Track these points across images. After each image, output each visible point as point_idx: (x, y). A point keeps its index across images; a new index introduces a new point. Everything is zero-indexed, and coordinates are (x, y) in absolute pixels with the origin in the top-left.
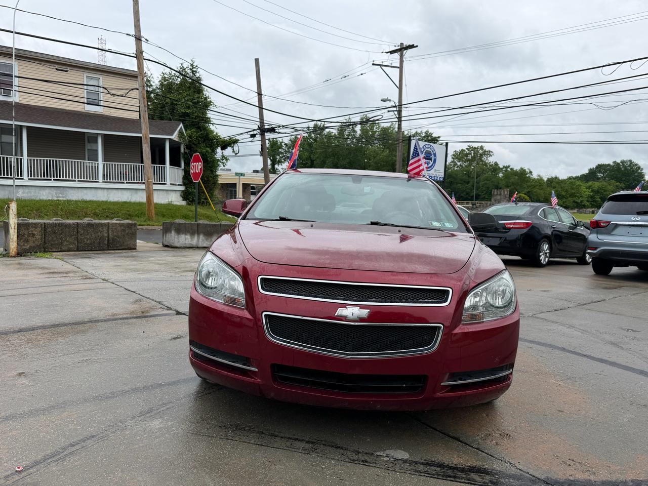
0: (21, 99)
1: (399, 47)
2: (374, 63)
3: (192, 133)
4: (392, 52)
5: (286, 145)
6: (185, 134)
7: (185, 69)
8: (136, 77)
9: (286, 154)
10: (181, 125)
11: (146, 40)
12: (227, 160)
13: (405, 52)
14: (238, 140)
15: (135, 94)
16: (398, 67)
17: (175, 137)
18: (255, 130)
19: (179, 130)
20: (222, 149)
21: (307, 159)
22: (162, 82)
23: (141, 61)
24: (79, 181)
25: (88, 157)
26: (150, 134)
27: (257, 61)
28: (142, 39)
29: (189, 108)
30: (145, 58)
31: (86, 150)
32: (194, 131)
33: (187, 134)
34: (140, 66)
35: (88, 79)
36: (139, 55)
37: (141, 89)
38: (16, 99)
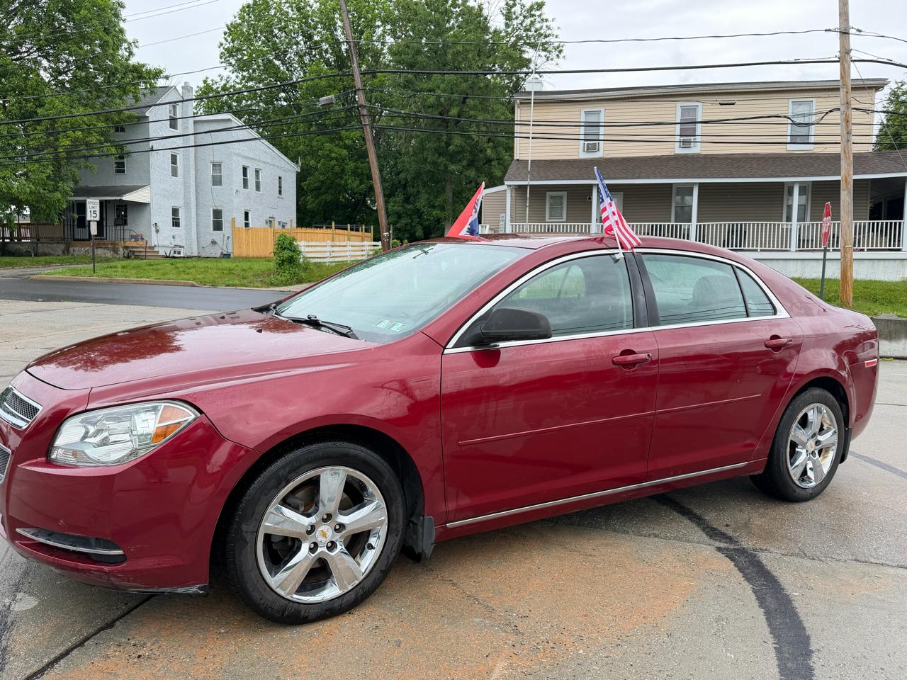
0: (703, 149)
8: (838, 89)
11: (858, 30)
23: (846, 65)
24: (761, 250)
25: (786, 216)
26: (854, 174)
28: (851, 31)
30: (853, 59)
31: (784, 207)
34: (845, 72)
35: (795, 106)
36: (844, 57)
37: (843, 108)
38: (696, 149)
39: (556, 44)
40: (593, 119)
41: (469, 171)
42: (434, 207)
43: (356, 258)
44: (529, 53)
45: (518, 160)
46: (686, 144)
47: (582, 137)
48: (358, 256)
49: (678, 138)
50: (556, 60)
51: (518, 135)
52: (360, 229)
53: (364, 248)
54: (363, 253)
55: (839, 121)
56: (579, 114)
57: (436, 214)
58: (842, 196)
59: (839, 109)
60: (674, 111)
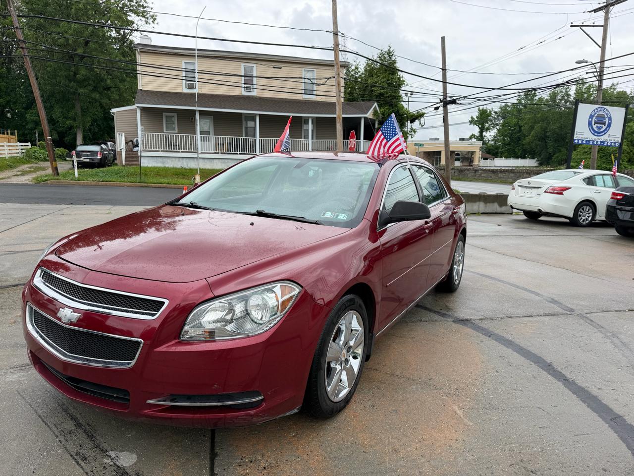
0: (258, 93)
1: (605, 4)
2: (573, 24)
3: (385, 111)
4: (595, 11)
5: (496, 113)
6: (379, 112)
7: (383, 55)
8: (333, 66)
9: (495, 121)
10: (376, 104)
11: (342, 34)
12: (415, 132)
13: (611, 8)
14: (424, 114)
15: (332, 82)
16: (602, 26)
17: (370, 115)
18: (438, 103)
19: (374, 109)
20: (411, 123)
21: (515, 126)
22: (366, 68)
23: (337, 53)
25: (304, 136)
26: (343, 114)
27: (443, 39)
28: (339, 34)
29: (384, 88)
30: (341, 49)
31: (303, 131)
32: (387, 109)
33: (381, 112)
34: (336, 57)
35: (306, 73)
36: (336, 48)
37: (336, 77)
38: (254, 93)
39: (152, 14)
40: (190, 67)
41: (94, 94)
42: (67, 118)
43: (12, 155)
44: (132, 17)
45: (141, 90)
46: (248, 89)
47: (184, 78)
48: (14, 153)
49: (243, 85)
50: (152, 25)
51: (140, 72)
52: (6, 133)
53: (17, 148)
54: (18, 151)
55: (335, 84)
56: (182, 63)
57: (70, 123)
58: (337, 126)
59: (334, 77)
60: (240, 68)
